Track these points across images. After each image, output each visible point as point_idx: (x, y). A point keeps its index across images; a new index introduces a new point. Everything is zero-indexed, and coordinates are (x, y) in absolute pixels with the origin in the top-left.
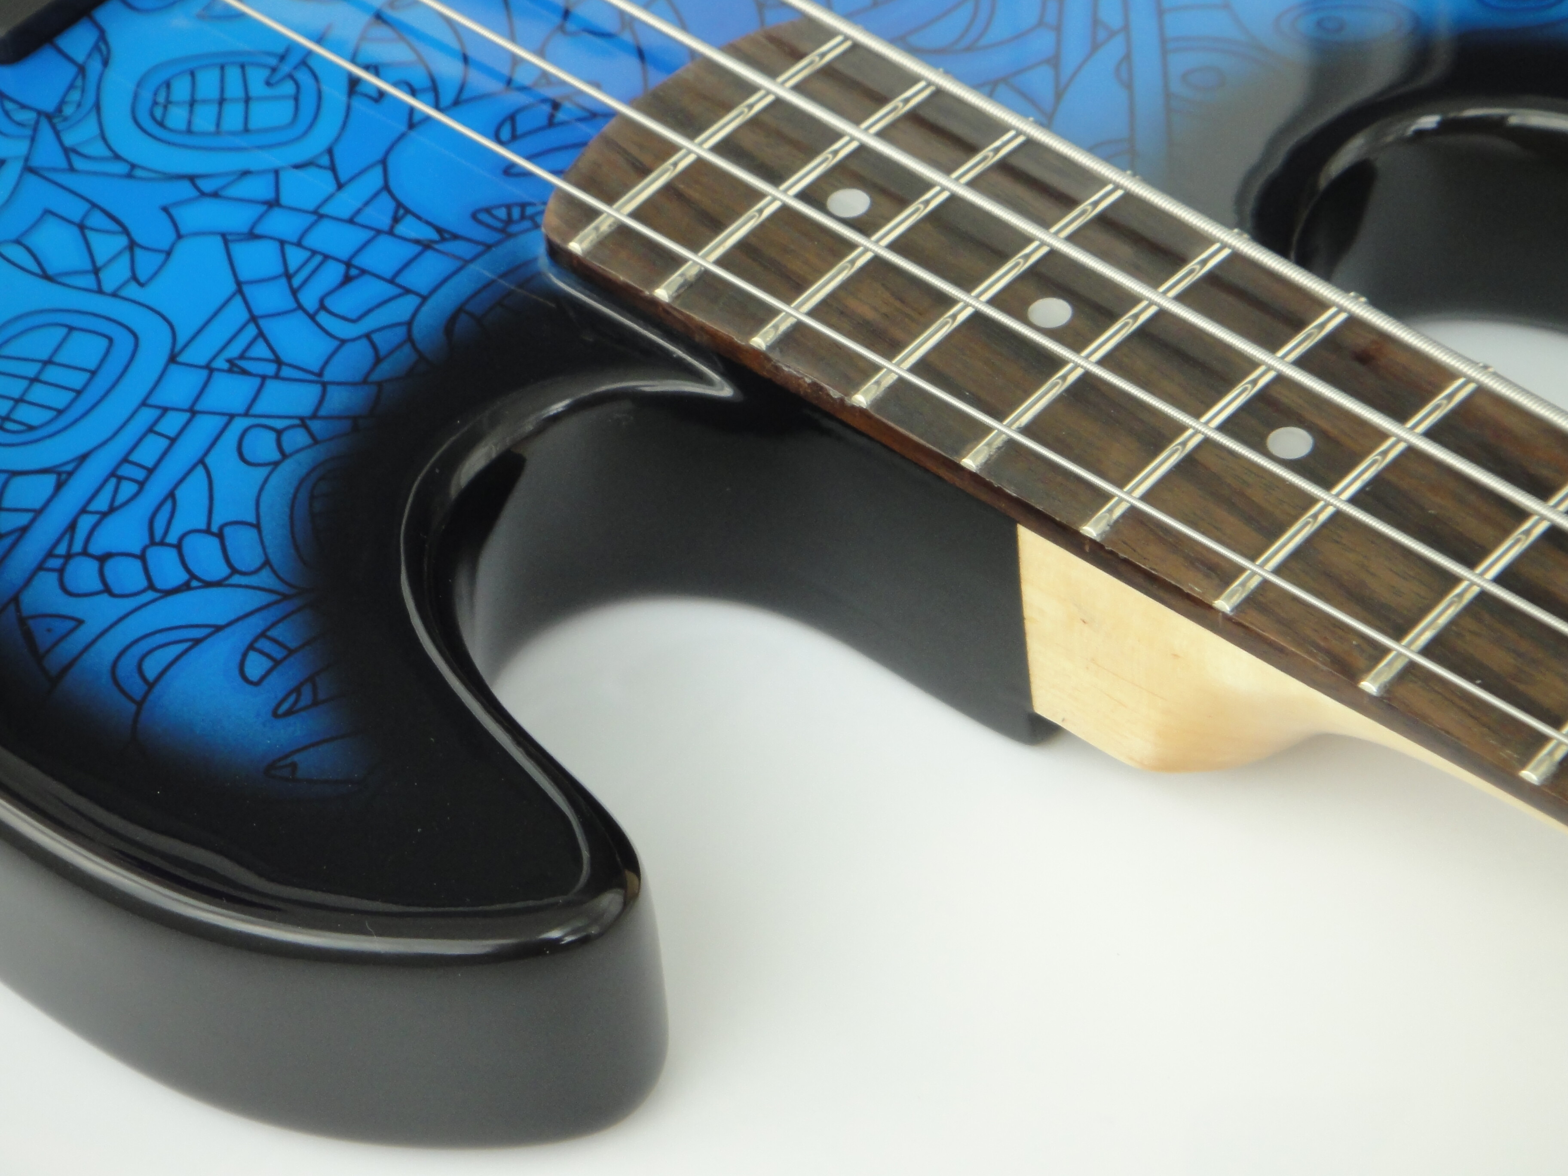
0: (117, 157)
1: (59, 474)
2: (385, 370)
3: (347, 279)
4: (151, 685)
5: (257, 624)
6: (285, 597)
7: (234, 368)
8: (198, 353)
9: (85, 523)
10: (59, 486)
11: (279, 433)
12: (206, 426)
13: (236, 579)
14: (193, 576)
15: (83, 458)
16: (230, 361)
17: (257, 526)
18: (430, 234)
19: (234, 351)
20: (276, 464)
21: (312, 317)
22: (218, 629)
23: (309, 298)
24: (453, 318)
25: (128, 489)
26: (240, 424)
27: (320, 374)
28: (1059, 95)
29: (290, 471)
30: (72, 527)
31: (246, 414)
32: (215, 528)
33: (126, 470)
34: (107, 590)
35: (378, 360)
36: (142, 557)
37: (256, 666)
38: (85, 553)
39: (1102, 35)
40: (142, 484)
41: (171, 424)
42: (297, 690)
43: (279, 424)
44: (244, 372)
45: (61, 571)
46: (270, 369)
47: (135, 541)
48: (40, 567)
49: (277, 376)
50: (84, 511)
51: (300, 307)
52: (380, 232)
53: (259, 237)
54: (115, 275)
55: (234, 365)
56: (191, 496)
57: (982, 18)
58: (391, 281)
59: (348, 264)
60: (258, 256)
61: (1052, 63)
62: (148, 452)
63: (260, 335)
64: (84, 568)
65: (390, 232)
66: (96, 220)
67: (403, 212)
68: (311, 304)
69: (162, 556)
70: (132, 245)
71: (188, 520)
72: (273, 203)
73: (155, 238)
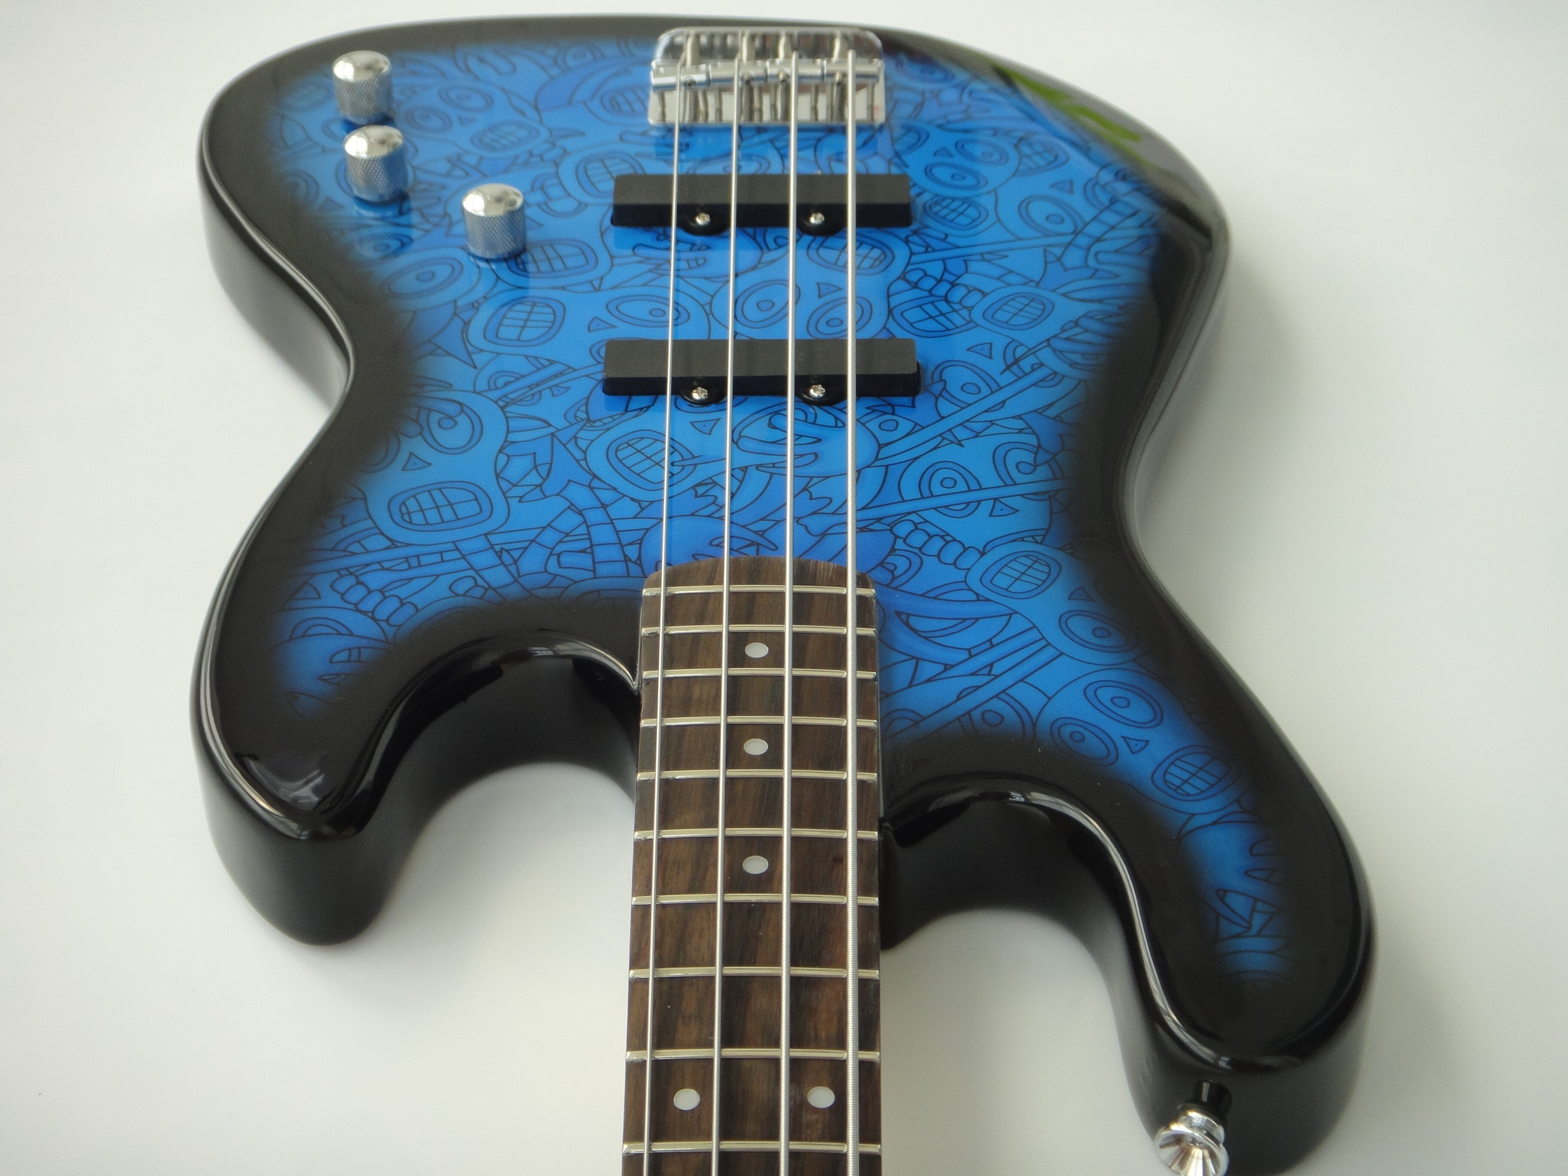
0: (585, 452)
3: (583, 551)
4: (304, 636)
5: (364, 643)
7: (499, 554)
9: (373, 567)
10: (388, 548)
12: (459, 565)
13: (383, 624)
15: (409, 545)
16: (502, 549)
17: (418, 611)
18: (634, 557)
19: (509, 547)
22: (352, 635)
23: (561, 548)
24: (592, 592)
28: (929, 680)
29: (459, 601)
30: (368, 565)
31: (476, 571)
35: (545, 587)
36: (370, 592)
37: (342, 657)
40: (410, 568)
41: (451, 555)
42: (339, 675)
44: (500, 556)
45: (341, 577)
46: (509, 562)
47: (377, 585)
48: (337, 571)
49: (507, 566)
50: (379, 563)
52: (620, 543)
53: (582, 515)
54: (518, 491)
55: (501, 552)
56: (416, 585)
57: (952, 630)
58: (594, 563)
59: (592, 546)
60: (570, 520)
61: (947, 667)
62: (429, 559)
63: (525, 548)
64: (348, 581)
65: (623, 546)
66: (543, 468)
67: (639, 542)
68: (558, 550)
69: (376, 597)
70: (539, 486)
71: (402, 592)
72: (604, 506)
73: (551, 488)
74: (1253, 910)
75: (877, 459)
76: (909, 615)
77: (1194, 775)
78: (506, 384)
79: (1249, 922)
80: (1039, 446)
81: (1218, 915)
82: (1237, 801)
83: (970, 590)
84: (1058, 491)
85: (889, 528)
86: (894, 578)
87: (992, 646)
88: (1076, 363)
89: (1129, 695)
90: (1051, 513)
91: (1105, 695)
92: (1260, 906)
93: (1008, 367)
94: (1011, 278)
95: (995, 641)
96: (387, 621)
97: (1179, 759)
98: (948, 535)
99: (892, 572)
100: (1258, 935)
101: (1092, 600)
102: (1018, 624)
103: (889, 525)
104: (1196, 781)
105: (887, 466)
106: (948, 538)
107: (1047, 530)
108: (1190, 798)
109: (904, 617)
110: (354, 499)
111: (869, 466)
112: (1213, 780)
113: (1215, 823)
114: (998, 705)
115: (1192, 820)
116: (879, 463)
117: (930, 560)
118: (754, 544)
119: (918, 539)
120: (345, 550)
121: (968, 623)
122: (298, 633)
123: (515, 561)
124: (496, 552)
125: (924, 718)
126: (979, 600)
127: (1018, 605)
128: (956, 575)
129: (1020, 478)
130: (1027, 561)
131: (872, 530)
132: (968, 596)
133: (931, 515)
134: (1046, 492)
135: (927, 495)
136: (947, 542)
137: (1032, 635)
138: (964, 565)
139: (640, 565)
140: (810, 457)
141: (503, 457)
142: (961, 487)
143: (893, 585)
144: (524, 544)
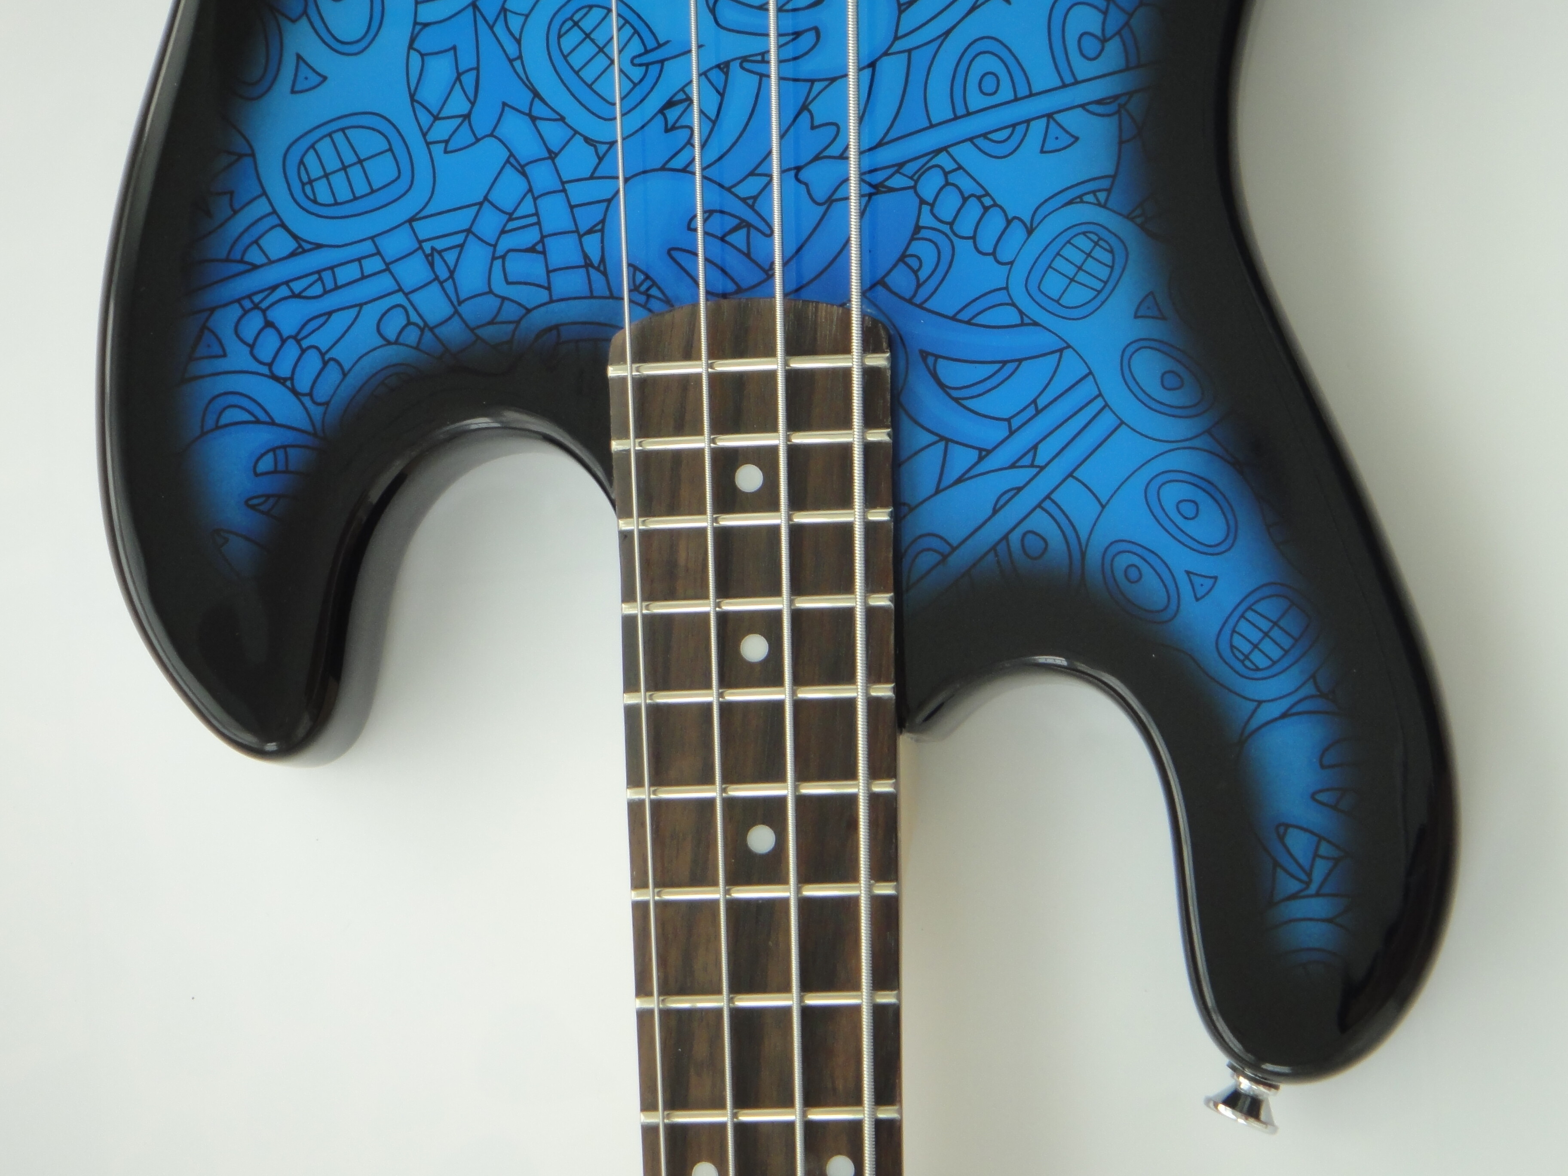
0: (518, 41)
1: (300, 246)
2: (487, 333)
3: (532, 250)
4: (218, 427)
5: (288, 437)
6: (315, 434)
7: (430, 260)
9: (283, 291)
10: (293, 254)
11: (409, 323)
12: (385, 283)
13: (307, 400)
14: (292, 379)
15: (319, 246)
16: (433, 249)
17: (345, 375)
18: (595, 259)
19: (440, 244)
20: (389, 343)
21: (494, 258)
22: (273, 423)
23: (505, 243)
24: (549, 329)
25: (317, 289)
26: (399, 298)
27: (460, 303)
28: (960, 480)
29: (391, 354)
30: (274, 288)
31: (406, 295)
32: (327, 357)
33: (327, 276)
34: (252, 347)
35: (492, 322)
36: (283, 341)
37: (267, 463)
38: (264, 311)
39: (1027, 460)
40: (326, 292)
41: (373, 265)
42: (268, 497)
43: (414, 318)
44: (432, 265)
45: (246, 312)
46: (443, 274)
47: (288, 329)
48: (239, 301)
49: (441, 283)
50: (287, 283)
51: (495, 246)
52: (577, 231)
53: (524, 174)
54: (441, 130)
55: (432, 255)
56: (336, 324)
57: (988, 384)
58: (548, 272)
59: (543, 237)
60: (510, 189)
61: (984, 453)
62: (346, 274)
63: (461, 246)
64: (255, 321)
65: (581, 237)
66: (469, 80)
67: (600, 227)
68: (501, 249)
69: (291, 351)
70: (467, 117)
71: (322, 339)
72: (552, 156)
73: (483, 121)
74: (1316, 855)
75: (896, 38)
76: (937, 357)
77: (1266, 634)
79: (1309, 874)
81: (1276, 864)
82: (1313, 677)
83: (1013, 305)
84: (1130, 94)
85: (912, 183)
86: (919, 285)
87: (1038, 412)
89: (1200, 496)
90: (1121, 143)
91: (1172, 494)
92: (1324, 849)
95: (1041, 403)
96: (310, 394)
97: (1250, 608)
98: (987, 194)
99: (915, 272)
100: (1318, 894)
101: (1163, 318)
102: (1071, 368)
103: (911, 178)
104: (1267, 646)
105: (909, 51)
106: (987, 201)
107: (1114, 177)
108: (1259, 675)
109: (931, 360)
110: (240, 156)
111: (886, 54)
112: (1286, 642)
113: (1284, 715)
114: (1041, 522)
115: (1260, 711)
116: (899, 46)
117: (964, 248)
118: (743, 224)
119: (948, 205)
120: (242, 261)
121: (1010, 367)
122: (210, 423)
123: (452, 273)
124: (427, 256)
125: (954, 549)
126: (1023, 324)
127: (1071, 331)
128: (995, 276)
129: (1083, 69)
130: (1084, 243)
131: (891, 190)
132: (1010, 316)
133: (966, 154)
134: (1116, 98)
135: (961, 111)
136: (986, 209)
137: (1087, 389)
138: (1005, 254)
139: (605, 273)
140: (809, 38)
141: (415, 58)
142: (1006, 93)
143: (918, 300)
144: (459, 239)
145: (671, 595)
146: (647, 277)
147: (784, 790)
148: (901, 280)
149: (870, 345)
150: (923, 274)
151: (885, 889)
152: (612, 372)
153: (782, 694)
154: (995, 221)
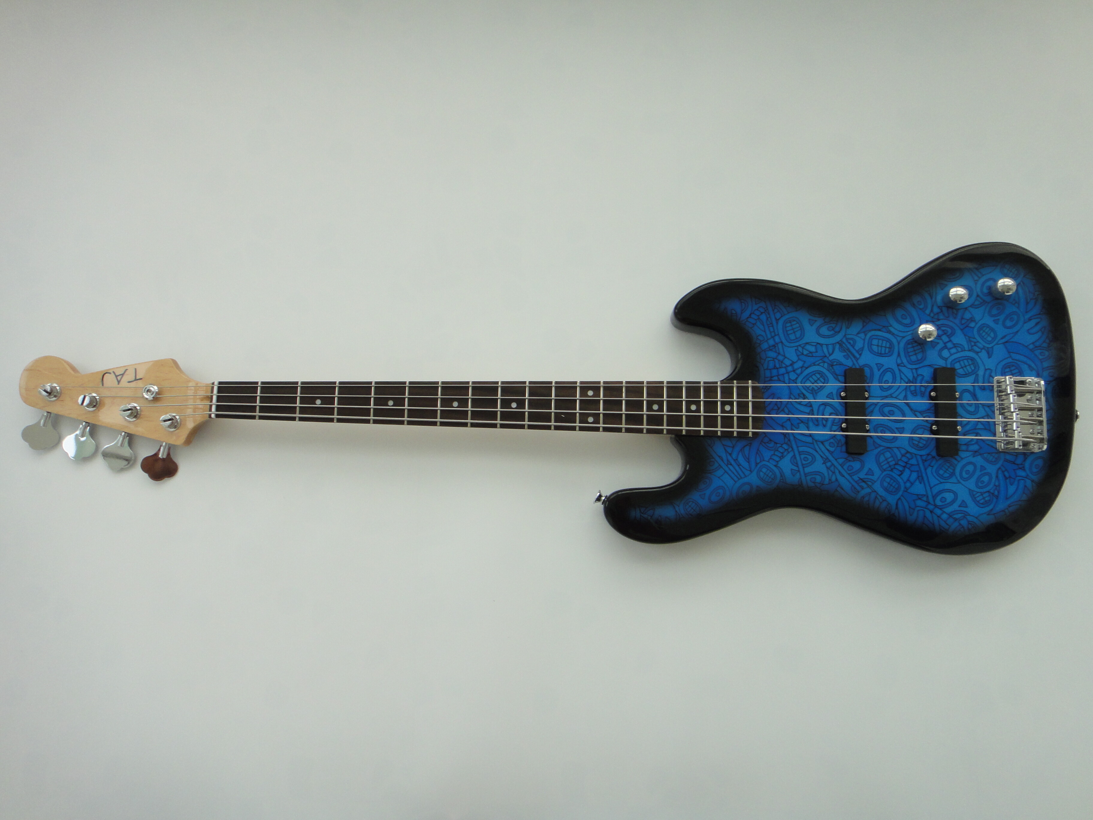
0: (818, 365)
4: (741, 302)
5: (739, 317)
7: (774, 346)
8: (780, 345)
9: (768, 316)
11: (761, 341)
12: (769, 336)
13: (746, 320)
14: (751, 317)
16: (776, 346)
17: (751, 328)
18: (773, 379)
19: (777, 348)
22: (742, 313)
23: (777, 361)
26: (766, 339)
27: (765, 351)
30: (769, 314)
31: (766, 341)
32: (755, 325)
34: (757, 310)
36: (758, 316)
37: (734, 312)
38: (764, 312)
44: (772, 346)
45: (764, 308)
46: (771, 348)
47: (761, 317)
48: (767, 307)
50: (770, 317)
51: (776, 359)
52: (779, 375)
53: (790, 365)
54: (800, 349)
56: (762, 327)
57: (744, 456)
58: (770, 369)
59: (777, 368)
60: (787, 362)
61: (730, 454)
62: (771, 329)
63: (776, 352)
64: (762, 310)
65: (777, 376)
66: (810, 355)
67: (779, 381)
68: (775, 360)
69: (756, 317)
70: (803, 354)
71: (758, 324)
72: (794, 371)
73: (801, 357)
74: (648, 515)
76: (751, 446)
77: (692, 508)
78: (850, 343)
80: (823, 484)
81: (647, 508)
82: (683, 517)
86: (765, 443)
87: (738, 465)
88: (863, 499)
89: (720, 497)
90: (793, 485)
91: (721, 491)
93: (861, 479)
94: (908, 485)
95: (740, 466)
96: (747, 321)
99: (767, 443)
100: (641, 515)
101: (757, 491)
102: (747, 473)
103: (787, 443)
105: (813, 444)
107: (786, 483)
109: (749, 445)
111: (813, 439)
112: (691, 512)
113: (676, 511)
114: (716, 465)
115: (677, 506)
116: (814, 441)
117: (772, 453)
118: (779, 409)
119: (781, 450)
120: (775, 308)
121: (747, 460)
122: (742, 301)
123: (771, 350)
124: (774, 345)
125: (711, 447)
126: (757, 463)
127: (754, 473)
128: (766, 459)
129: (809, 478)
130: (773, 476)
131: (785, 439)
132: (758, 461)
133: (791, 454)
134: (802, 484)
135: (801, 453)
136: (780, 457)
137: (743, 476)
138: (771, 461)
139: (769, 380)
140: (816, 423)
141: (815, 344)
142: (804, 462)
143: (762, 443)
144: (778, 352)
145: (704, 391)
146: (769, 389)
147: (665, 412)
148: (766, 440)
149: (753, 433)
150: (767, 444)
151: (645, 431)
152: (750, 381)
153: (684, 413)
154: (777, 459)
